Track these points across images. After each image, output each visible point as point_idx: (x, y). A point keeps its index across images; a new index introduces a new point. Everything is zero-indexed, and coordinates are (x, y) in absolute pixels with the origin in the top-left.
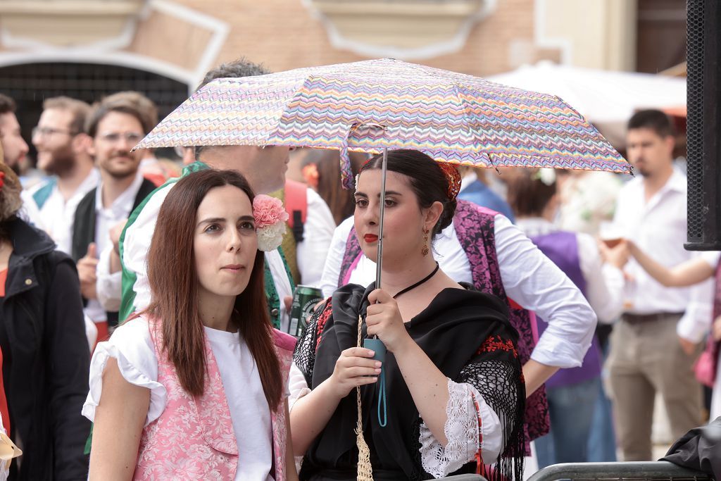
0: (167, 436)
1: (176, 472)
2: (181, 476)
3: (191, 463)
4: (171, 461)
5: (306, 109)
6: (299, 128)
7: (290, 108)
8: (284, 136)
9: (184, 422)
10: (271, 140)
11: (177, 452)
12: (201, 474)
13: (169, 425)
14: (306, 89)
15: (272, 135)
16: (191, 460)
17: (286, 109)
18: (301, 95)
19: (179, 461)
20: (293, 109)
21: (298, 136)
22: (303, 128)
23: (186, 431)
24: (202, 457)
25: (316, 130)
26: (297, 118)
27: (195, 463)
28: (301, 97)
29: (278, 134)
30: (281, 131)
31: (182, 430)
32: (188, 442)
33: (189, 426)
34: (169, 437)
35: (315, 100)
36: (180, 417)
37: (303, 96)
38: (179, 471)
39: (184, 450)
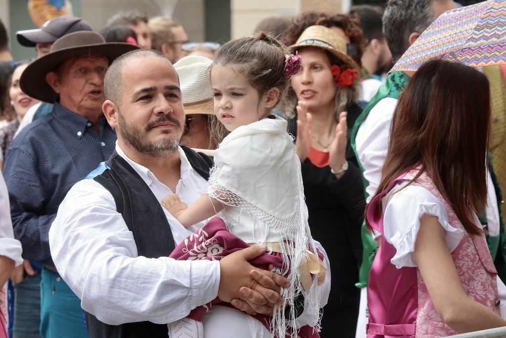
0: (460, 266)
1: (469, 292)
2: (474, 295)
3: (477, 283)
4: (466, 284)
5: (494, 17)
6: (488, 32)
7: (482, 19)
8: (475, 40)
9: (469, 254)
10: (467, 44)
11: (469, 277)
12: (485, 291)
13: (460, 258)
14: (496, 4)
15: (468, 41)
16: (477, 281)
17: (479, 20)
18: (492, 8)
19: (470, 283)
20: (485, 19)
21: (487, 38)
22: (491, 32)
23: (471, 261)
24: (483, 277)
25: (501, 31)
26: (488, 26)
27: (480, 283)
28: (492, 10)
29: (472, 39)
30: (474, 36)
31: (469, 260)
32: (473, 268)
33: (472, 256)
34: (462, 267)
35: (503, 10)
36: (467, 251)
37: (493, 9)
38: (471, 290)
39: (472, 275)
